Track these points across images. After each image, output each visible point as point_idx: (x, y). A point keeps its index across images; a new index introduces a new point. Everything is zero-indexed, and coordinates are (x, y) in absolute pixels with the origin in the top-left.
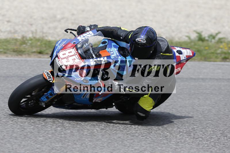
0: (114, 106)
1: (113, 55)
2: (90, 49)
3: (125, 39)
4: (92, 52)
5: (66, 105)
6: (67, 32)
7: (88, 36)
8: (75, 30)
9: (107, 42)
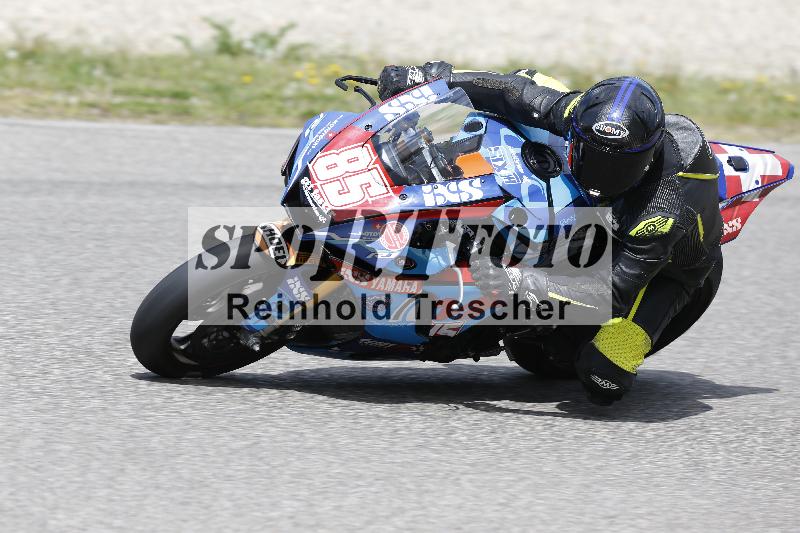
0: (501, 349)
1: (503, 172)
2: (423, 148)
4: (429, 160)
5: (334, 343)
6: (345, 88)
7: (416, 101)
8: (374, 83)
9: (484, 125)
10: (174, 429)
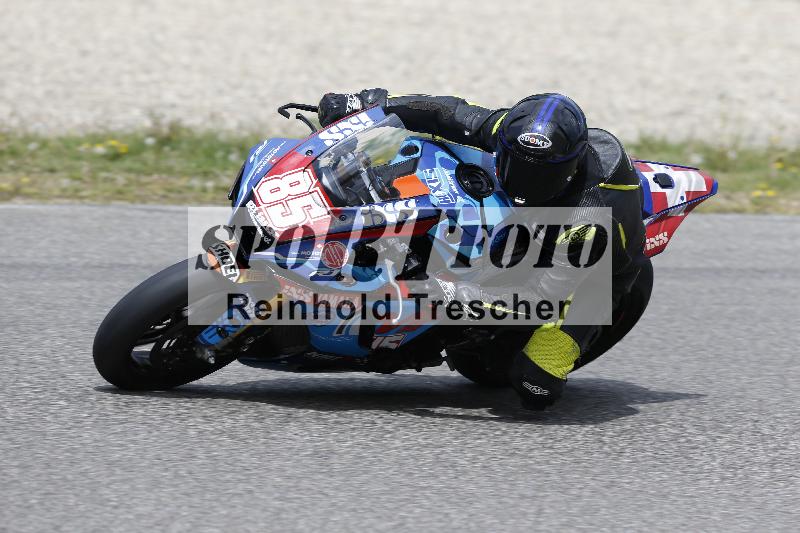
0: (444, 359)
1: (438, 193)
2: (362, 171)
3: (481, 138)
4: (367, 182)
5: (282, 357)
6: (287, 115)
7: (354, 128)
8: (314, 109)
9: (420, 148)
10: (320, 511)
